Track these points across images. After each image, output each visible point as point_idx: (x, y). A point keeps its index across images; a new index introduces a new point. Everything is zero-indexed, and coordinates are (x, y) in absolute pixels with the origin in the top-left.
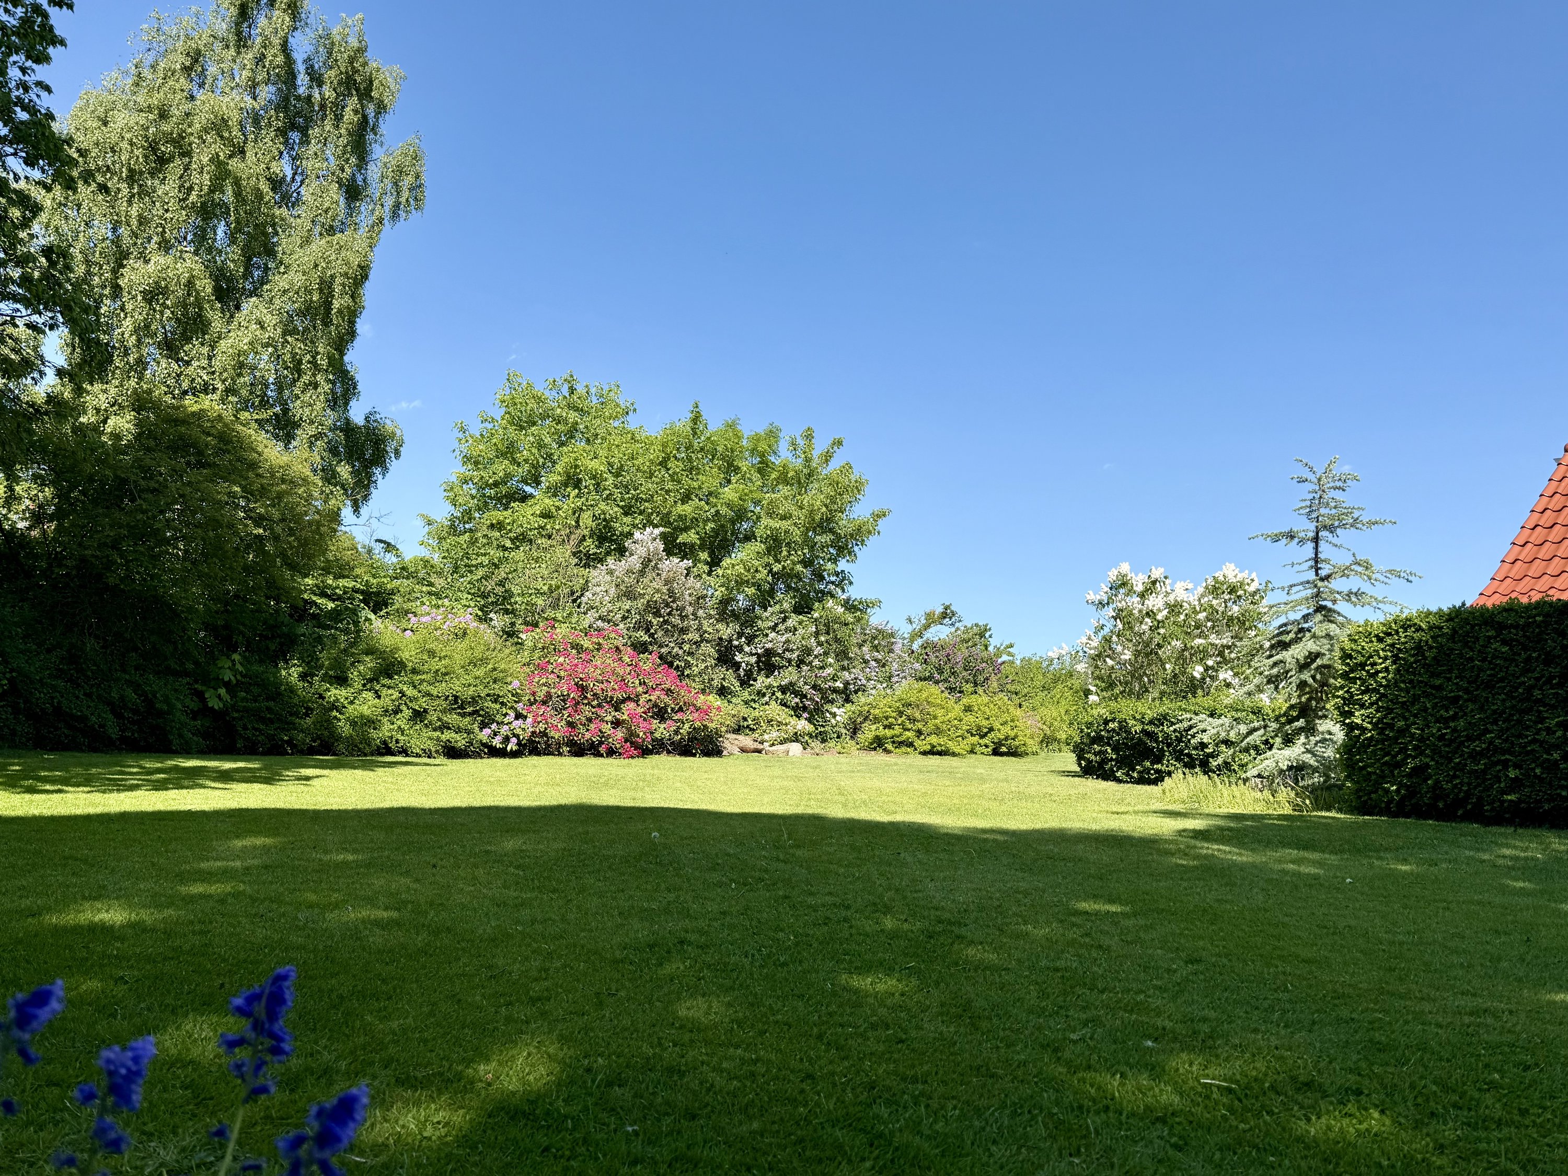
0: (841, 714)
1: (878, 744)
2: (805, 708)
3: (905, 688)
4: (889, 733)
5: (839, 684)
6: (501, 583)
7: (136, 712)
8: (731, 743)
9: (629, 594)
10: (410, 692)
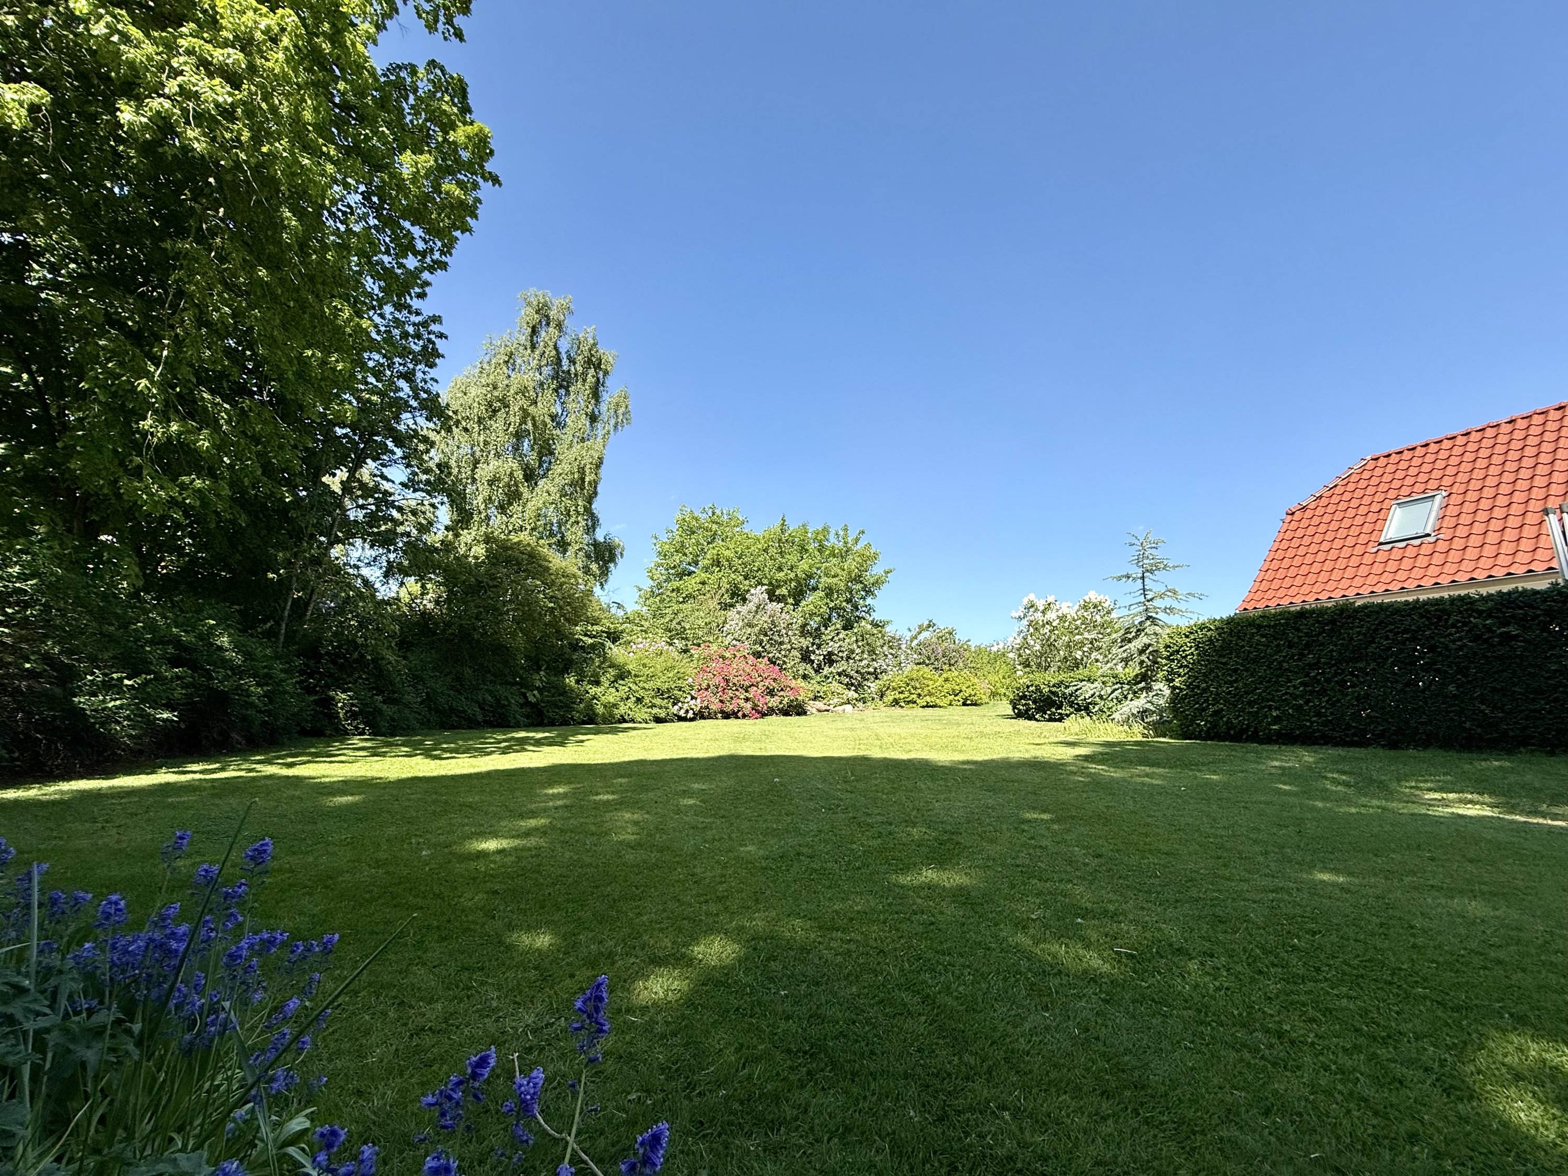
0: (873, 686)
1: (896, 702)
2: (852, 684)
3: (909, 669)
4: (902, 696)
5: (871, 670)
6: (679, 623)
7: (491, 706)
8: (812, 706)
9: (750, 625)
10: (634, 687)
